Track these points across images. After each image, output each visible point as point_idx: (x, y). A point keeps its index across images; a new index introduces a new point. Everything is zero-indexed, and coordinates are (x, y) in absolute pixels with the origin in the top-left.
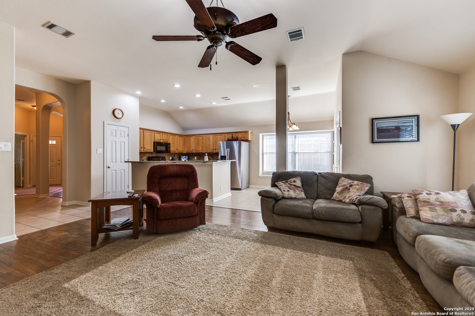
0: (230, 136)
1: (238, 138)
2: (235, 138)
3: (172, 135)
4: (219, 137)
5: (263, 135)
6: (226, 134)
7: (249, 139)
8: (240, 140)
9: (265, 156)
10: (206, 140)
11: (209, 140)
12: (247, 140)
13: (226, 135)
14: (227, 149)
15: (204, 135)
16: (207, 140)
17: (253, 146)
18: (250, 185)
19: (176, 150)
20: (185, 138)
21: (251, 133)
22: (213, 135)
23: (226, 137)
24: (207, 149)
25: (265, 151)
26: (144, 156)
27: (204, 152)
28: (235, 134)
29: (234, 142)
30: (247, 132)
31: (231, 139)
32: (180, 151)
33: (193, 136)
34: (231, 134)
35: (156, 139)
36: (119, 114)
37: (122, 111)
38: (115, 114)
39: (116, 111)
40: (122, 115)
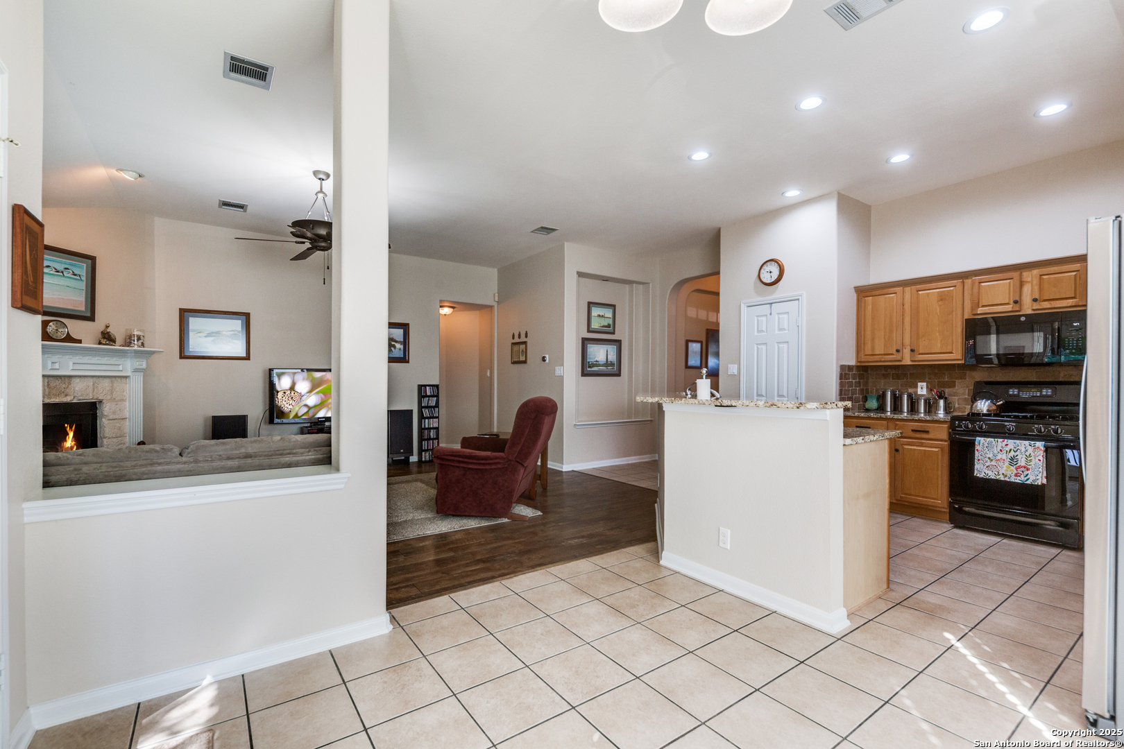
35: (983, 306)
36: (771, 272)
37: (777, 263)
38: (762, 276)
39: (765, 267)
40: (778, 273)
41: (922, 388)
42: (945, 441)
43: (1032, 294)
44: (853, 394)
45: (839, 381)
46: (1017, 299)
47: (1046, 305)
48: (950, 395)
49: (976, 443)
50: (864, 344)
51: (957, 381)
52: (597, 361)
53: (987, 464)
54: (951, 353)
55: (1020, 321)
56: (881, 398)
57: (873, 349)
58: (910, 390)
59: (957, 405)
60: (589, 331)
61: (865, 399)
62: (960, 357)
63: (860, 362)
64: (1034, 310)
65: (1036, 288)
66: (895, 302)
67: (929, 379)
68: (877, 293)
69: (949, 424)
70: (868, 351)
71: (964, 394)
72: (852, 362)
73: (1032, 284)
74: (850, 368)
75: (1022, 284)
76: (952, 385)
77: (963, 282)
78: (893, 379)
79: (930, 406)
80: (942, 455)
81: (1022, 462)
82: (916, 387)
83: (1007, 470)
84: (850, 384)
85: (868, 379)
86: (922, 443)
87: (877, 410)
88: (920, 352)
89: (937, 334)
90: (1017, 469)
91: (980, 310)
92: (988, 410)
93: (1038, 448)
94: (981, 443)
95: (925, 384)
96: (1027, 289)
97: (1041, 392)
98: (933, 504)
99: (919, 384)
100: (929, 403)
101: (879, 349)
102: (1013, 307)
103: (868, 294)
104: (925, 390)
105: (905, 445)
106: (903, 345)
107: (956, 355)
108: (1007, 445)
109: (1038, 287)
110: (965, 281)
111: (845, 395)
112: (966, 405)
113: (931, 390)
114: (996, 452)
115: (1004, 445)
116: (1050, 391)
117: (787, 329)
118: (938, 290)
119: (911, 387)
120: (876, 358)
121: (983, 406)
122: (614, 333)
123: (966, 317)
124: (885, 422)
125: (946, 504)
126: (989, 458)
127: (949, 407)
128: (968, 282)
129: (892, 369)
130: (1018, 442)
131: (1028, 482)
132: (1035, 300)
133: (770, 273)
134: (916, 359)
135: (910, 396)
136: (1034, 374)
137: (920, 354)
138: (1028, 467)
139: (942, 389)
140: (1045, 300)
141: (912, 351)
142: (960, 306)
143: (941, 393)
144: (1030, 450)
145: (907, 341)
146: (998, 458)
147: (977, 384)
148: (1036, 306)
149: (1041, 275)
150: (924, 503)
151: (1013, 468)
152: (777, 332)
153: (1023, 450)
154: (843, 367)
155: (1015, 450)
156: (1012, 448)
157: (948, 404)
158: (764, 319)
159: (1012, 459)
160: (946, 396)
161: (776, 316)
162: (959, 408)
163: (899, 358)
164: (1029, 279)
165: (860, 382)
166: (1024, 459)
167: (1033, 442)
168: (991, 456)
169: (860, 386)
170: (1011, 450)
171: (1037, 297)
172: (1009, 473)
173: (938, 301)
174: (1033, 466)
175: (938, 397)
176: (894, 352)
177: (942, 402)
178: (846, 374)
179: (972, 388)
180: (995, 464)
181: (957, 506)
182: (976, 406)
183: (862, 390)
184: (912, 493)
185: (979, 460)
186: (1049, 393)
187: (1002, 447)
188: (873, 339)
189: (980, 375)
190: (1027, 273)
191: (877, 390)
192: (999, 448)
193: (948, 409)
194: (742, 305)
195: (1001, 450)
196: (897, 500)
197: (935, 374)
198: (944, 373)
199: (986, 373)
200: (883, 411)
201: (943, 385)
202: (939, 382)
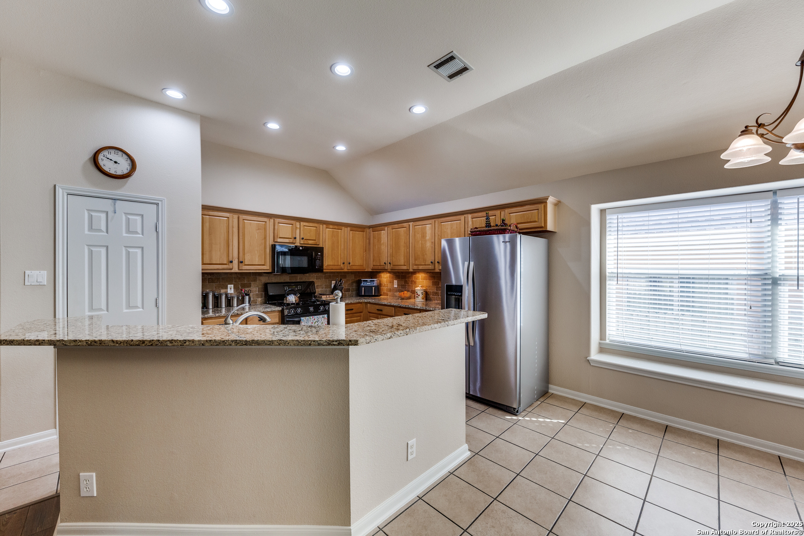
0: (480, 223)
1: (506, 224)
2: (497, 225)
3: (331, 226)
4: (449, 226)
5: (603, 212)
6: (470, 216)
7: (550, 227)
8: (512, 232)
9: (611, 285)
10: (415, 235)
11: (424, 236)
12: (539, 232)
13: (470, 219)
14: (466, 263)
15: (411, 224)
16: (419, 236)
17: (563, 251)
18: (550, 386)
19: (342, 265)
20: (370, 233)
21: (557, 204)
22: (433, 220)
23: (470, 223)
24: (417, 263)
25: (610, 268)
26: (252, 283)
27: (411, 270)
28: (497, 212)
29: (495, 237)
30: (542, 202)
31: (485, 229)
32: (354, 267)
33: (386, 228)
34: (484, 214)
35: (280, 238)
37: (127, 155)
39: (105, 153)
40: (129, 169)
41: (231, 289)
43: (300, 235)
46: (296, 236)
47: (306, 242)
49: (301, 321)
54: (264, 266)
55: (300, 249)
62: (268, 268)
64: (300, 244)
65: (302, 232)
67: (233, 282)
68: (212, 214)
69: (280, 312)
71: (256, 291)
73: (300, 230)
75: (296, 228)
78: (209, 282)
82: (227, 288)
88: (246, 264)
89: (256, 252)
91: (278, 240)
94: (304, 320)
95: (232, 286)
96: (298, 232)
99: (229, 286)
101: (216, 260)
102: (292, 241)
104: (233, 289)
106: (233, 258)
110: (271, 220)
113: (238, 290)
116: (300, 287)
119: (223, 288)
123: (272, 243)
132: (303, 238)
133: (114, 164)
134: (242, 269)
135: (226, 296)
141: (241, 262)
142: (268, 235)
143: (248, 292)
145: (236, 255)
148: (303, 242)
149: (304, 226)
163: (231, 267)
164: (299, 227)
173: (256, 230)
175: (245, 294)
176: (227, 263)
177: (247, 297)
188: (210, 251)
190: (298, 223)
193: (251, 301)
194: (60, 191)
197: (239, 279)
198: (244, 278)
199: (267, 278)
200: (206, 308)
201: (244, 286)
202: (241, 284)
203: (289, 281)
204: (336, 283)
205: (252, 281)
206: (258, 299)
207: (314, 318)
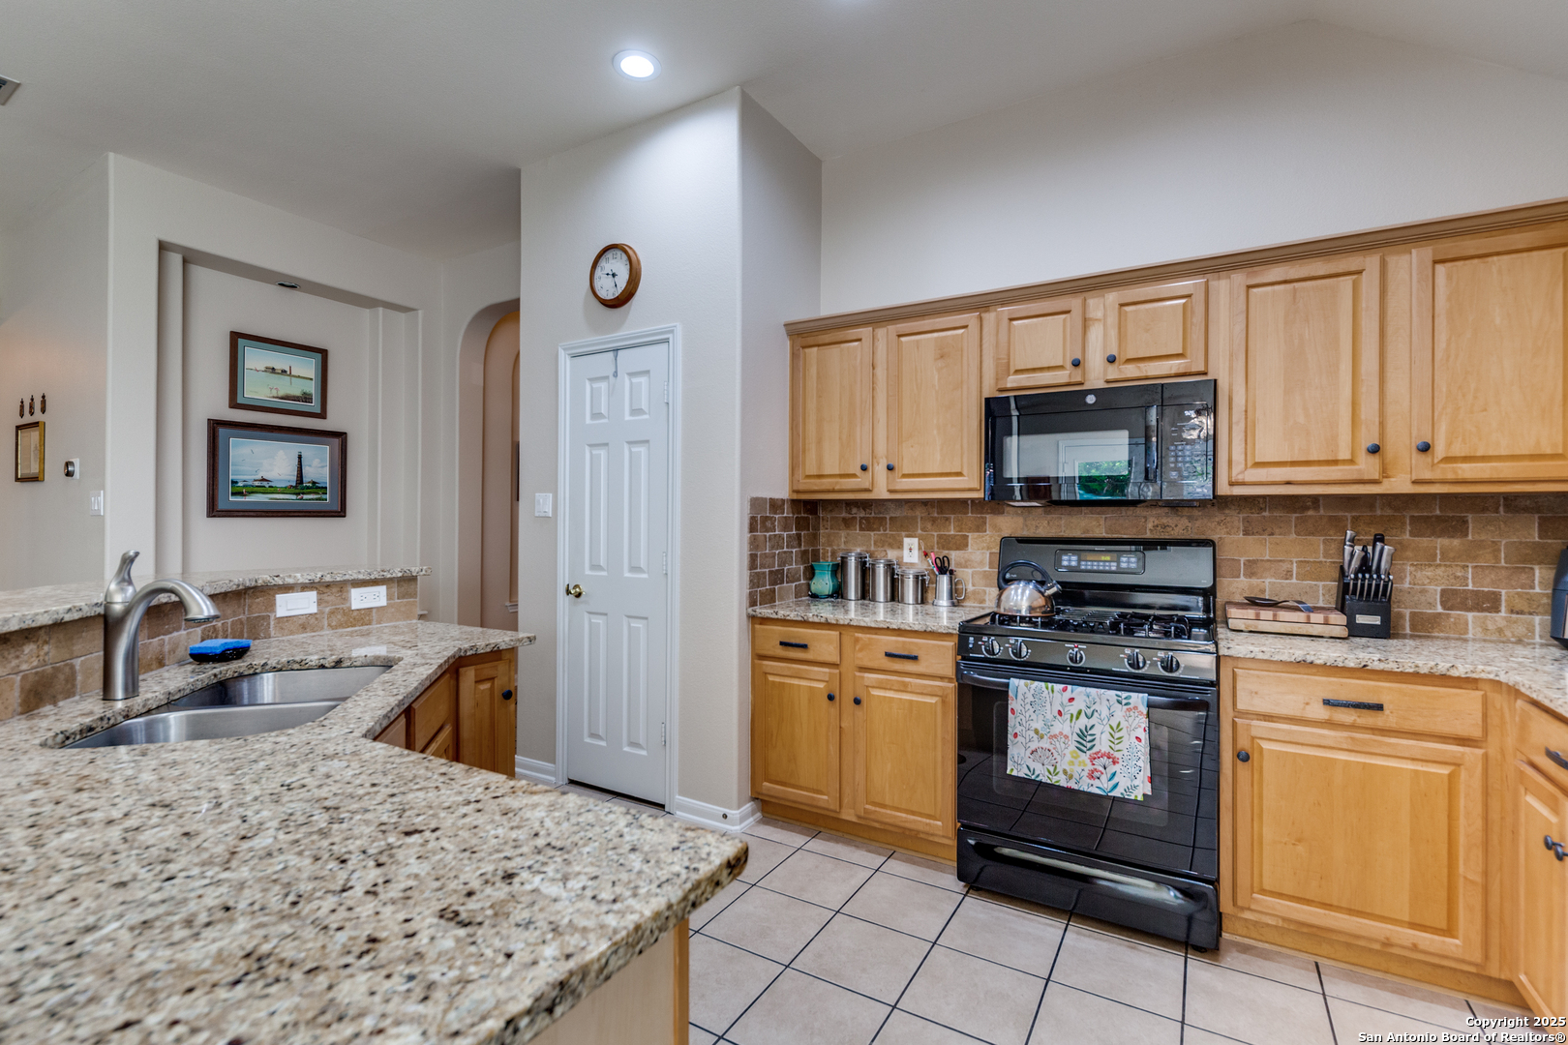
19: (1368, 466)
35: (1017, 372)
36: (614, 275)
37: (626, 252)
38: (597, 285)
39: (603, 263)
40: (627, 277)
41: (910, 550)
42: (950, 680)
43: (1105, 347)
44: (783, 563)
45: (747, 535)
46: (1079, 356)
47: (1131, 371)
48: (959, 565)
49: (1010, 694)
50: (804, 451)
51: (970, 534)
52: (263, 480)
53: (1033, 746)
54: (959, 474)
55: (1086, 404)
56: (839, 569)
57: (820, 463)
58: (892, 555)
59: (970, 588)
60: (234, 404)
61: (811, 573)
62: (976, 485)
63: (798, 492)
64: (1108, 382)
65: (1113, 333)
66: (858, 361)
67: (922, 530)
68: (827, 338)
69: (956, 639)
70: (812, 470)
71: (981, 563)
72: (782, 492)
73: (1104, 326)
74: (775, 505)
75: (1086, 323)
76: (962, 544)
77: (981, 319)
78: (861, 529)
79: (924, 590)
80: (944, 714)
81: (1103, 745)
82: (900, 546)
83: (1072, 763)
84: (777, 542)
85: (816, 528)
86: (905, 684)
87: (831, 596)
88: (906, 472)
89: (935, 432)
90: (1092, 759)
91: (1013, 381)
92: (1031, 609)
93: (1136, 708)
94: (1022, 690)
95: (916, 540)
96: (1095, 334)
97: (1118, 562)
98: (927, 829)
99: (907, 541)
100: (923, 581)
101: (831, 466)
102: (1070, 376)
103: (810, 340)
104: (915, 553)
105: (873, 687)
106: (873, 456)
107: (969, 480)
108: (1071, 700)
109: (1117, 330)
110: (983, 315)
111: (762, 566)
112: (986, 586)
113: (926, 555)
114: (1049, 716)
115: (1066, 701)
116: (1133, 560)
117: (646, 410)
118: (935, 335)
119: (891, 546)
120: (826, 483)
121: (1022, 598)
122: (322, 415)
123: (987, 394)
124: (835, 634)
125: (951, 832)
126: (1036, 731)
127: (956, 590)
128: (990, 317)
129: (858, 507)
130: (1093, 691)
131: (1116, 793)
132: (1112, 360)
133: (613, 278)
134: (898, 487)
135: (890, 568)
136: (1102, 522)
137: (905, 476)
138: (1116, 755)
139: (945, 552)
140: (1129, 361)
141: (890, 468)
142: (974, 369)
143: (942, 562)
144: (1120, 712)
145: (881, 447)
146: (1055, 730)
147: (1005, 542)
148: (1113, 373)
149: (1122, 305)
150: (907, 825)
151: (1085, 758)
152: (628, 417)
153: (1105, 713)
154: (756, 503)
155: (1089, 712)
156: (1084, 708)
157: (956, 585)
158: (603, 385)
159: (1082, 735)
160: (952, 567)
161: (626, 378)
162: (974, 593)
163: (867, 485)
164: (1099, 314)
165: (799, 536)
166: (1106, 737)
167: (1124, 694)
168: (1038, 725)
169: (800, 546)
170: (1080, 712)
171: (1115, 352)
172: (1076, 770)
173: (936, 360)
174: (1125, 752)
175: (938, 568)
176: (858, 471)
177: (944, 580)
178: (765, 519)
179: (996, 550)
180: (1048, 746)
181: (972, 842)
182: (1008, 597)
183: (805, 552)
184: (887, 803)
185: (1016, 735)
186: (1133, 566)
187: (1062, 704)
188: (819, 442)
189: (1009, 523)
190: (1096, 300)
191: (834, 553)
192: (1057, 707)
193: (955, 595)
194: (562, 354)
195: (1060, 713)
196: (859, 817)
197: (934, 520)
198: (947, 519)
199: (1020, 520)
200: (842, 598)
201: (946, 543)
202: (940, 537)
203: (1105, 535)
204: (1364, 549)
205: (970, 530)
206: (988, 589)
207: (1068, 695)
